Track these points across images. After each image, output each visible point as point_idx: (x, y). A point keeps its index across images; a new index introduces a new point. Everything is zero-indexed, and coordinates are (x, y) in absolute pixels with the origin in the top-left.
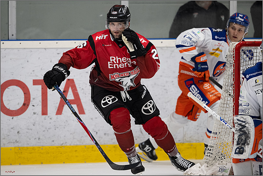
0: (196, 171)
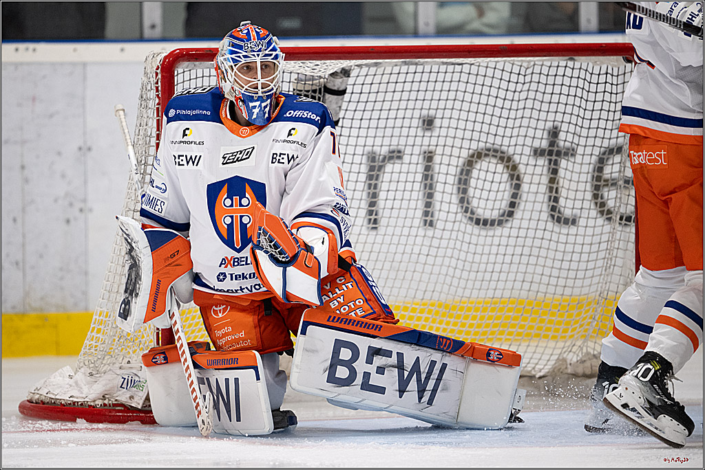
0: (61, 387)
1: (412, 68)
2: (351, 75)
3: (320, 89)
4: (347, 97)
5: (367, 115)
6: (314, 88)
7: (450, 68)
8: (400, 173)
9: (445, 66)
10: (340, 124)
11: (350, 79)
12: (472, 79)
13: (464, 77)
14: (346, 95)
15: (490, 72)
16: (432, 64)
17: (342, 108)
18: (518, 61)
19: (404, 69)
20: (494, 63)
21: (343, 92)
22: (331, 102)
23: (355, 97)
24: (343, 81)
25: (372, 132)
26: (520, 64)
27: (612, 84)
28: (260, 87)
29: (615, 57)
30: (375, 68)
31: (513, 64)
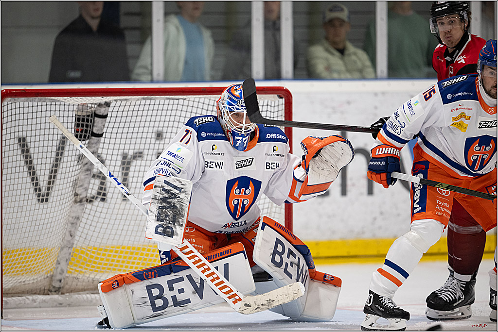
1: (148, 102)
2: (111, 106)
3: (92, 115)
4: (108, 119)
5: (120, 130)
6: (88, 114)
7: (171, 102)
8: (140, 166)
9: (168, 100)
10: (104, 136)
11: (110, 108)
12: (185, 108)
13: (180, 107)
14: (107, 118)
15: (196, 104)
16: (160, 99)
17: (105, 126)
18: (213, 97)
19: (143, 102)
20: (198, 99)
21: (106, 116)
22: (98, 122)
23: (113, 120)
24: (106, 109)
25: (123, 141)
26: (214, 99)
27: (271, 112)
28: (243, 129)
29: (272, 95)
30: (125, 102)
31: (210, 99)
